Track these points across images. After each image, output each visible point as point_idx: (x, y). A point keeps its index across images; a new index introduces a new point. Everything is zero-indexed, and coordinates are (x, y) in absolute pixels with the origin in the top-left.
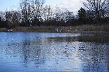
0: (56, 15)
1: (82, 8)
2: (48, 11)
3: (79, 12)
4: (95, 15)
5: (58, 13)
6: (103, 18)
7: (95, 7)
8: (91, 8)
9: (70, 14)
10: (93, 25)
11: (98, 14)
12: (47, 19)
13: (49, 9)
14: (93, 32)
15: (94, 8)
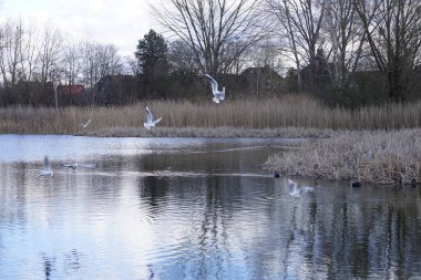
0: (47, 60)
1: (151, 31)
2: (14, 45)
3: (139, 47)
4: (203, 61)
6: (236, 76)
7: (204, 29)
8: (186, 31)
9: (102, 57)
10: (193, 102)
11: (216, 55)
12: (9, 76)
15: (200, 32)
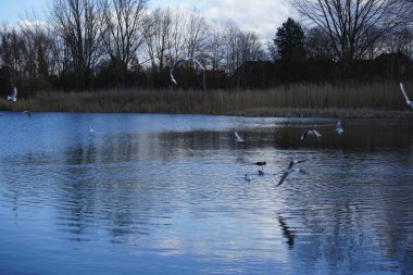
0: (193, 45)
1: (289, 19)
2: (162, 33)
3: (278, 34)
4: (339, 48)
5: (201, 40)
6: (370, 61)
7: (340, 17)
8: (323, 19)
9: (244, 43)
10: (334, 85)
11: (352, 42)
12: (157, 61)
13: (167, 22)
14: (331, 110)
15: (337, 19)
